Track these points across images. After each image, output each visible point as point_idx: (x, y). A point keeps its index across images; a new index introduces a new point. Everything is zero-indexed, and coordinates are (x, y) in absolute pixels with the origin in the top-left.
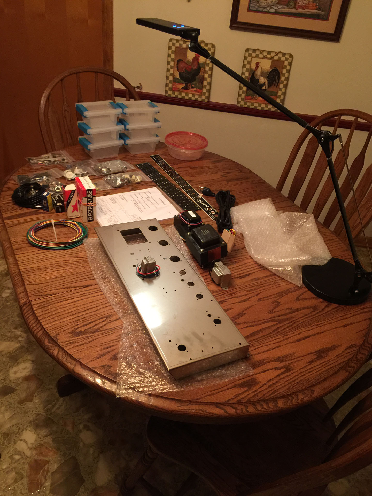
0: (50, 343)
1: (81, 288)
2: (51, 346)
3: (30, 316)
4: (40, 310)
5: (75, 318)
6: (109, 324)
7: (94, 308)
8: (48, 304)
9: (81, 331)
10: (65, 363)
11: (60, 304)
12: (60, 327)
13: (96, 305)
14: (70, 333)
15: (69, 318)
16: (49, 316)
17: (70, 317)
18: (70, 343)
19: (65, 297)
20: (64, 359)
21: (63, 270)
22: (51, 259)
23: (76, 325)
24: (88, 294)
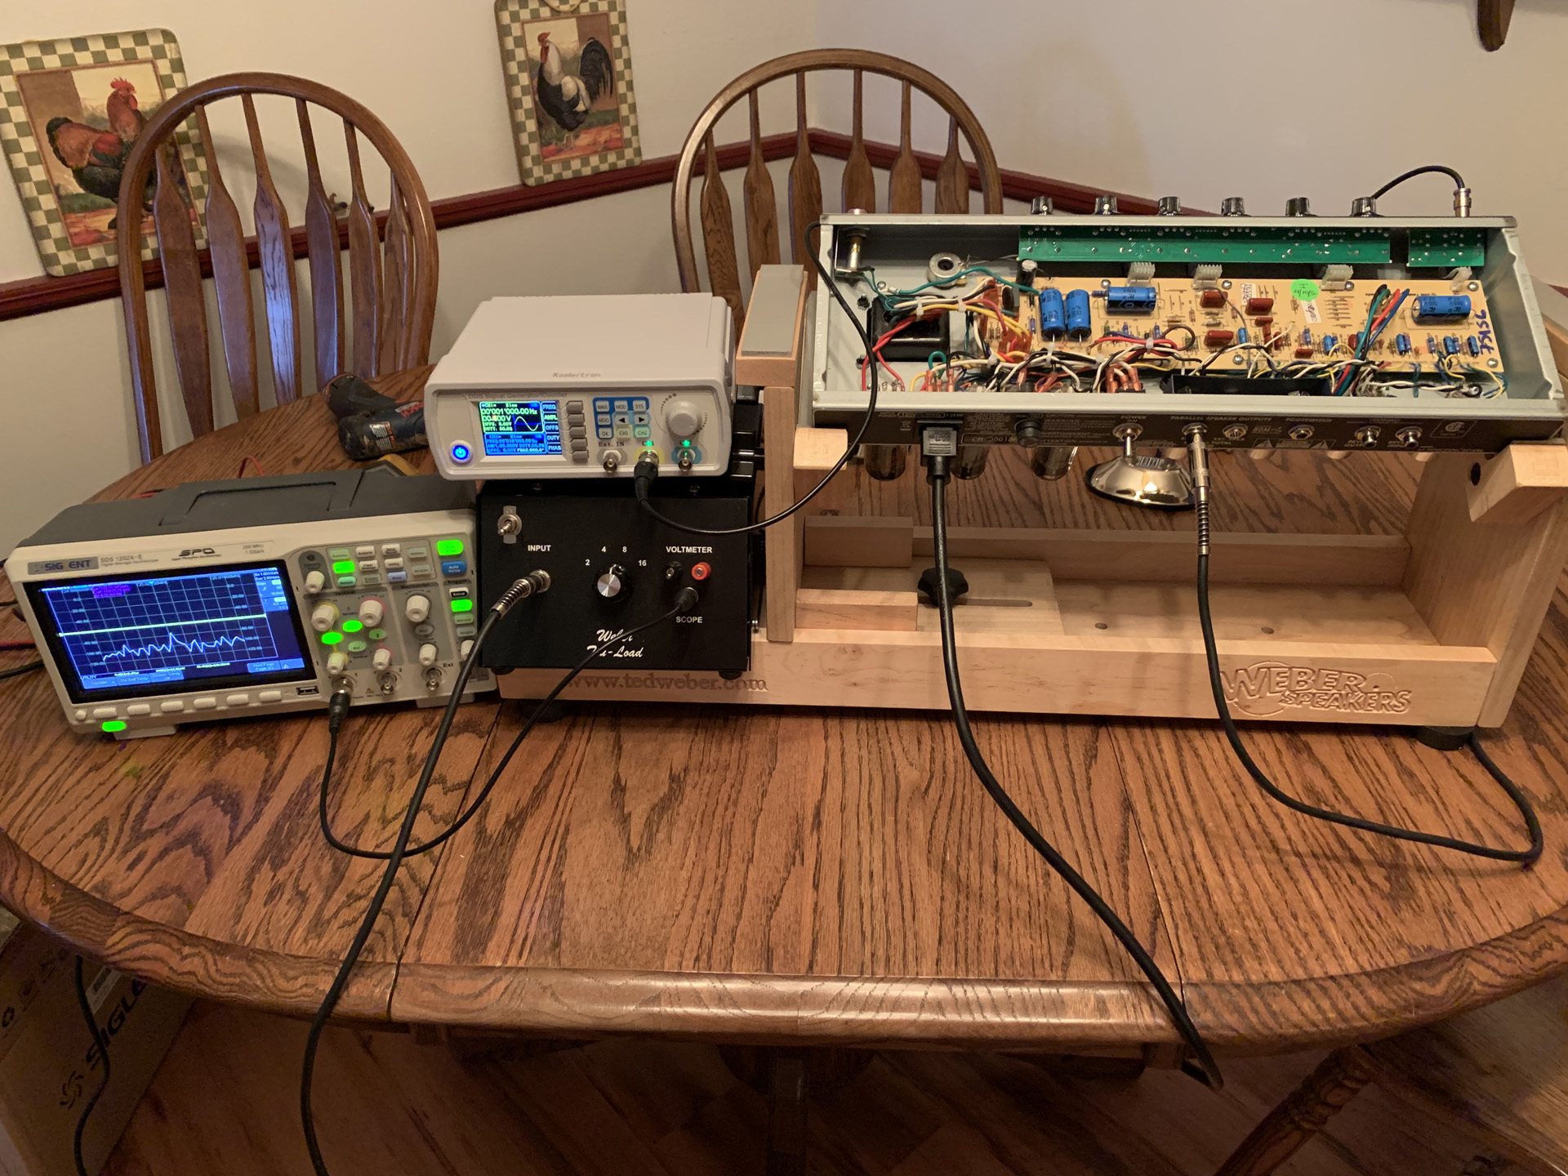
0: (1436, 980)
1: (1138, 824)
2: (1453, 981)
3: (1268, 1006)
4: (1250, 963)
5: (1309, 874)
6: (1354, 804)
7: (1258, 817)
8: (1216, 931)
9: (1388, 879)
10: (1539, 962)
11: (1219, 898)
12: (1358, 927)
13: (1247, 810)
14: (1396, 911)
15: (1313, 893)
16: (1292, 945)
17: (1301, 887)
18: (1451, 920)
19: (1182, 877)
20: (1525, 960)
21: (995, 845)
22: (905, 865)
23: (1353, 881)
24: (1175, 816)
